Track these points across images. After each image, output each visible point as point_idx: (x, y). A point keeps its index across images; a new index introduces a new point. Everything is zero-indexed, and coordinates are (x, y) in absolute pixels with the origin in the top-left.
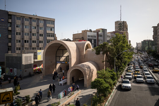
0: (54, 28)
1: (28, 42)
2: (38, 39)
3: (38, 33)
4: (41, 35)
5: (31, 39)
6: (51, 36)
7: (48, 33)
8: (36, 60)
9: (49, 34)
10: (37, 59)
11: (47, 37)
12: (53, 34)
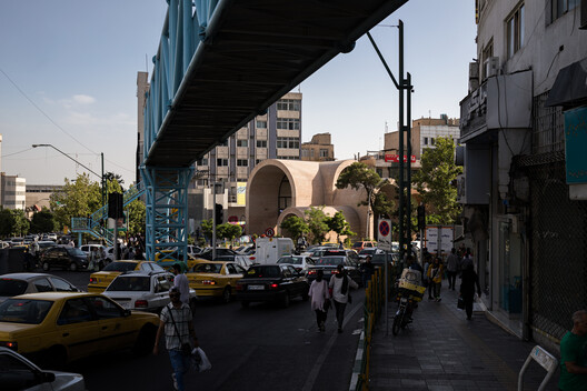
0: (299, 120)
1: (226, 164)
2: (253, 156)
3: (252, 137)
4: (261, 144)
5: (233, 156)
6: (291, 147)
7: (280, 138)
8: (233, 205)
9: (285, 138)
10: (235, 202)
11: (279, 149)
12: (297, 139)
